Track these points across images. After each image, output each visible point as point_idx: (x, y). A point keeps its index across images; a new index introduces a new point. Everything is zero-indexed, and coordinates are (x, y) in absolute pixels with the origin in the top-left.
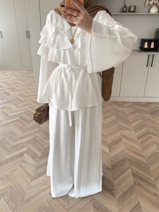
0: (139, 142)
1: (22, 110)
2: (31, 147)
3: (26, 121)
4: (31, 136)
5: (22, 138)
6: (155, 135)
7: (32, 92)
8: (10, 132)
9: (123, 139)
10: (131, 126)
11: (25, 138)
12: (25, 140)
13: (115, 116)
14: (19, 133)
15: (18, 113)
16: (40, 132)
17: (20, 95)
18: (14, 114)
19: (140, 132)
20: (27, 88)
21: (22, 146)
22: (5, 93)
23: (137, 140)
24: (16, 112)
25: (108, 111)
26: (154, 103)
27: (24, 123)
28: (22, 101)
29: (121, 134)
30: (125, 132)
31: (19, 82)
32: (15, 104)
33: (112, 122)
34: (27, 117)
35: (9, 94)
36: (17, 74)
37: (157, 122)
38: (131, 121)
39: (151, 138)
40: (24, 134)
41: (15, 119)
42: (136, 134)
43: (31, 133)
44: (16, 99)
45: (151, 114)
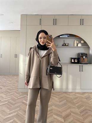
0: (81, 115)
1: (9, 98)
2: (15, 119)
3: (12, 104)
5: (10, 114)
6: (90, 111)
7: (16, 87)
8: (2, 110)
9: (71, 113)
10: (75, 106)
11: (11, 114)
12: (11, 115)
13: (66, 101)
14: (8, 111)
15: (7, 99)
16: (21, 110)
17: (8, 89)
18: (4, 100)
19: (81, 109)
20: (12, 85)
21: (9, 119)
23: (80, 114)
25: (61, 98)
26: (87, 93)
27: (11, 105)
28: (10, 93)
29: (70, 111)
30: (72, 110)
31: (8, 81)
32: (5, 94)
33: (64, 104)
34: (13, 102)
35: (1, 89)
36: (7, 77)
37: (90, 103)
38: (75, 103)
39: (88, 112)
40: (11, 112)
41: (5, 103)
42: (79, 111)
43: (15, 111)
44: (6, 91)
45: (86, 99)
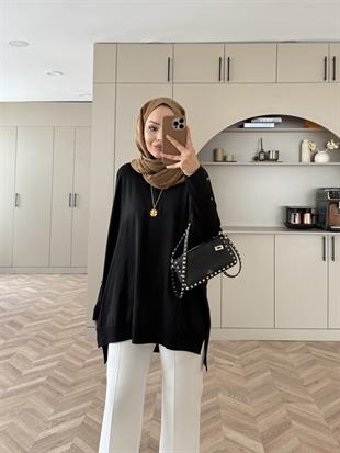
0: (331, 427)
2: (79, 442)
4: (76, 417)
5: (56, 423)
8: (27, 409)
9: (293, 422)
10: (307, 392)
13: (269, 373)
14: (48, 412)
15: (43, 367)
16: (98, 409)
17: (46, 328)
18: (33, 370)
20: (62, 312)
22: (12, 323)
23: (325, 423)
28: (52, 342)
29: (288, 411)
30: (294, 407)
31: (43, 299)
35: (21, 326)
40: (59, 415)
41: (35, 382)
42: (323, 411)
43: (76, 412)
44: (37, 336)
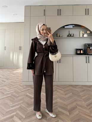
0: (88, 108)
2: (18, 112)
3: (15, 96)
7: (20, 80)
8: (5, 103)
10: (82, 99)
12: (14, 108)
16: (24, 103)
19: (88, 102)
20: (16, 78)
24: (9, 91)
28: (13, 86)
30: (78, 103)
31: (11, 75)
32: (8, 87)
35: (5, 81)
40: (14, 105)
43: (18, 104)
44: (9, 84)
